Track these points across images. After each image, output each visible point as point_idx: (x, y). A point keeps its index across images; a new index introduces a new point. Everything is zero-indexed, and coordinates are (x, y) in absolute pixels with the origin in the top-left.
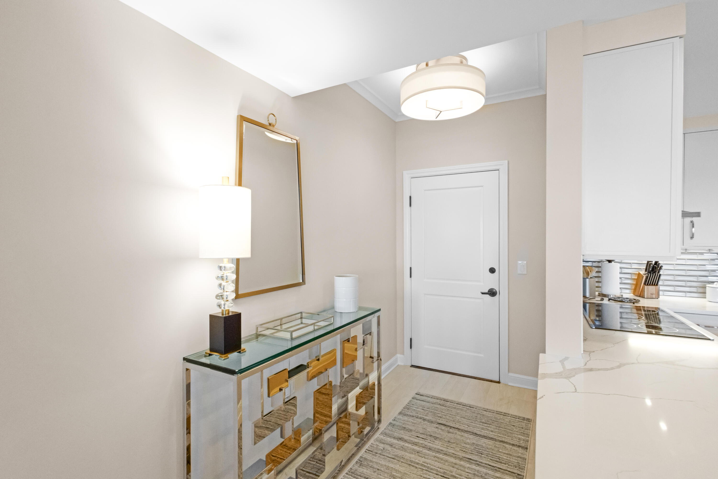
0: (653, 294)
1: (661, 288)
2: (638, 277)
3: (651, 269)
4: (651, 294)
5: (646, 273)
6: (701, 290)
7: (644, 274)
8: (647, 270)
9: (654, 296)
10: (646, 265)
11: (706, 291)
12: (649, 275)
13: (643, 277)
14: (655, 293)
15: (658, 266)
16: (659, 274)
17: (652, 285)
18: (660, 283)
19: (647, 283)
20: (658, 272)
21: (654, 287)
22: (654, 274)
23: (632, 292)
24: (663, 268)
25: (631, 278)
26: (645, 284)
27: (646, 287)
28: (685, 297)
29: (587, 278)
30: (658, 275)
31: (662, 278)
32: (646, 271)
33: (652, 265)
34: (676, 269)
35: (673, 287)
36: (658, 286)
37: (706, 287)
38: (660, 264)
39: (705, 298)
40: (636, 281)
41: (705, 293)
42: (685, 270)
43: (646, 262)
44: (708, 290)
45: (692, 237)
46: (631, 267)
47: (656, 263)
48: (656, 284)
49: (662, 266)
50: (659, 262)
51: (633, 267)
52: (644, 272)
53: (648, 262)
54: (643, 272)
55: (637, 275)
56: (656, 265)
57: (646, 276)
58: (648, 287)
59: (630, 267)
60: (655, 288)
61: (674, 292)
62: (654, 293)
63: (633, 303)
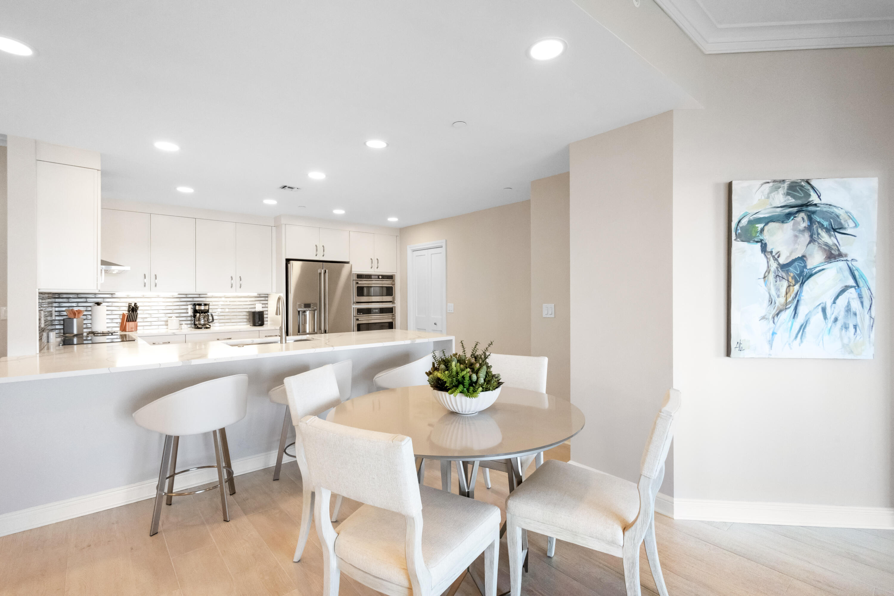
0: (132, 328)
1: (139, 324)
3: (131, 310)
4: (131, 328)
5: (128, 313)
8: (129, 310)
9: (133, 330)
10: (128, 307)
12: (130, 314)
13: (126, 316)
17: (132, 321)
18: (138, 320)
19: (129, 320)
21: (133, 323)
22: (133, 313)
24: (139, 309)
26: (127, 321)
27: (127, 323)
28: (158, 329)
29: (75, 318)
30: (135, 313)
33: (132, 307)
34: (147, 309)
36: (136, 322)
40: (121, 320)
43: (128, 305)
44: (169, 323)
45: (156, 286)
46: (120, 309)
47: (135, 305)
48: (134, 320)
49: (138, 307)
53: (130, 304)
54: (126, 313)
55: (122, 315)
56: (135, 307)
57: (128, 315)
58: (129, 323)
60: (135, 324)
61: (148, 326)
62: (134, 327)
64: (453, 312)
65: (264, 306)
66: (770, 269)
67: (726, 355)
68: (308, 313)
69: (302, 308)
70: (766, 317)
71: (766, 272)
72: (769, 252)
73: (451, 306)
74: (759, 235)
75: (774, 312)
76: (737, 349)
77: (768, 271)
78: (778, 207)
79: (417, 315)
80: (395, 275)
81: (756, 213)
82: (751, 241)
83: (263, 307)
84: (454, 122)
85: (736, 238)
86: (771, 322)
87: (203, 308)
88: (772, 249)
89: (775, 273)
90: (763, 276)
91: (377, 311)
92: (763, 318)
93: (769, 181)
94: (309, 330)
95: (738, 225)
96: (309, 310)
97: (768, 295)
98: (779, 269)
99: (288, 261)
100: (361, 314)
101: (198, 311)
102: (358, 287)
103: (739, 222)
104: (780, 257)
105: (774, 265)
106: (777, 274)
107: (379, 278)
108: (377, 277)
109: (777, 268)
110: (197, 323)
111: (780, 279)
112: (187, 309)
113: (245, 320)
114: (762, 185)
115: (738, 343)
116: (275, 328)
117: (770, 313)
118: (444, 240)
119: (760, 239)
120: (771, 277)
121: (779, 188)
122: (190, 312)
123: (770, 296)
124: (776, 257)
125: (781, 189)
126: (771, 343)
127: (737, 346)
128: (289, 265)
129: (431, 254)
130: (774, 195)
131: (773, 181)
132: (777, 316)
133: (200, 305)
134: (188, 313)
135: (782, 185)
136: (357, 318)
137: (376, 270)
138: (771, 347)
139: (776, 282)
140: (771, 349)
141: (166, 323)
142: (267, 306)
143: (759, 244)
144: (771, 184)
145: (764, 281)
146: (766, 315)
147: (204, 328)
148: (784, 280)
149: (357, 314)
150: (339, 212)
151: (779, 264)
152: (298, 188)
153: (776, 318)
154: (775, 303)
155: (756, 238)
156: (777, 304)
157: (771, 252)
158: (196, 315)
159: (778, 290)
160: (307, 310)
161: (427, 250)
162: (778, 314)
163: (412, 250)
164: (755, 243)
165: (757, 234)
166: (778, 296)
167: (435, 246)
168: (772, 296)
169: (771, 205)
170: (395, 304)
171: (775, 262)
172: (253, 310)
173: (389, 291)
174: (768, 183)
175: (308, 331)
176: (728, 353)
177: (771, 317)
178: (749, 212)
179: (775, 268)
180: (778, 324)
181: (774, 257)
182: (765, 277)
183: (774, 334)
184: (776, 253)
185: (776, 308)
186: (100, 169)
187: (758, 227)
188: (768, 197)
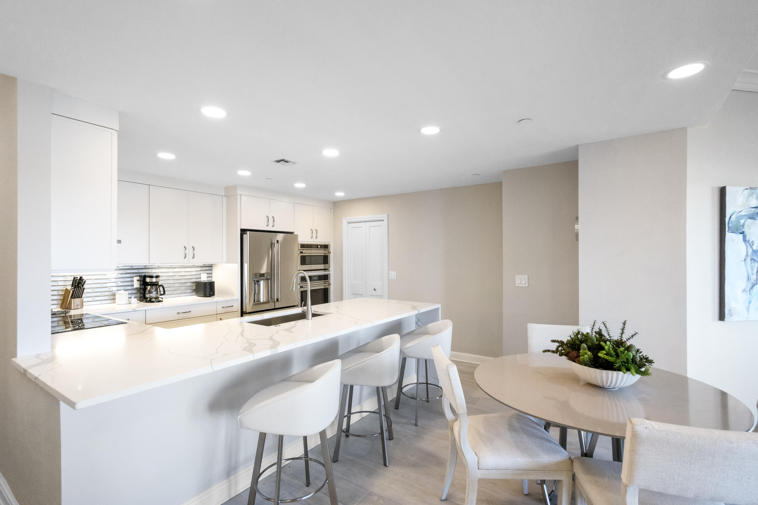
0: (78, 305)
1: (85, 300)
2: (65, 293)
3: (77, 284)
5: (72, 288)
6: (112, 297)
7: (70, 289)
8: (74, 285)
9: (79, 307)
10: (72, 281)
11: (115, 298)
12: (75, 289)
13: (70, 291)
14: (80, 304)
15: (82, 281)
16: (83, 288)
17: (78, 297)
18: (83, 296)
19: (74, 296)
20: (83, 286)
22: (79, 288)
23: (59, 307)
24: (86, 283)
25: (58, 294)
26: (72, 297)
27: (72, 299)
28: (101, 304)
30: (81, 288)
31: (85, 291)
32: (72, 286)
33: (78, 281)
34: (94, 283)
35: (93, 298)
36: (82, 298)
37: (115, 294)
38: (83, 279)
39: (115, 303)
40: (63, 297)
41: (115, 299)
42: (101, 283)
43: (72, 279)
44: (117, 296)
47: (81, 278)
48: (80, 296)
49: (85, 281)
50: (83, 278)
51: (59, 285)
52: (71, 287)
53: (74, 278)
54: (69, 288)
55: (64, 291)
56: (81, 280)
57: (73, 290)
58: (74, 299)
59: (57, 285)
60: (80, 300)
61: (93, 301)
63: (65, 314)
64: (395, 279)
65: (208, 275)
66: (748, 254)
67: (719, 320)
68: (262, 283)
69: (258, 278)
70: (746, 290)
71: (745, 256)
72: (747, 241)
73: (393, 274)
74: (742, 228)
75: (750, 286)
76: (729, 314)
77: (747, 256)
78: (753, 208)
79: (352, 282)
80: (330, 245)
81: (740, 211)
82: (737, 233)
83: (207, 277)
84: (520, 120)
85: (728, 230)
86: (748, 293)
87: (154, 280)
88: (749, 239)
89: (751, 257)
90: (743, 260)
91: (316, 278)
92: (744, 291)
93: (748, 188)
94: (263, 299)
95: (729, 220)
96: (263, 280)
97: (746, 273)
98: (753, 254)
99: (243, 231)
100: (304, 282)
101: (149, 283)
102: (301, 256)
103: (730, 218)
104: (754, 245)
105: (750, 251)
106: (752, 258)
107: (318, 248)
108: (316, 246)
109: (752, 253)
110: (148, 296)
111: (753, 261)
112: (133, 281)
113: (190, 291)
114: (744, 190)
115: (729, 310)
116: (231, 298)
117: (748, 287)
118: (387, 215)
119: (742, 231)
120: (749, 259)
121: (754, 193)
122: (137, 285)
123: (748, 274)
124: (752, 244)
125: (754, 194)
126: (748, 309)
127: (729, 313)
128: (244, 235)
129: (370, 227)
130: (751, 198)
131: (750, 188)
132: (752, 289)
133: (151, 277)
134: (133, 285)
135: (755, 192)
136: (301, 285)
137: (315, 240)
138: (748, 312)
139: (751, 263)
140: (748, 314)
141: (113, 297)
142: (211, 276)
143: (742, 235)
144: (749, 190)
145: (745, 263)
146: (745, 289)
147: (157, 302)
148: (756, 262)
149: (301, 282)
150: (300, 185)
151: (753, 250)
152: (293, 163)
153: (751, 291)
154: (751, 280)
155: (740, 230)
156: (752, 280)
157: (749, 241)
158: (147, 288)
159: (752, 269)
160: (261, 280)
161: (365, 223)
162: (752, 288)
163: (347, 222)
164: (740, 234)
165: (740, 227)
166: (753, 274)
167: (379, 220)
168: (749, 274)
169: (749, 206)
170: (329, 271)
171: (751, 249)
172: (197, 280)
173: (325, 260)
174: (747, 189)
175: (262, 301)
176: (722, 317)
177: (748, 290)
178: (736, 211)
179: (751, 253)
180: (752, 295)
181: (750, 244)
182: (745, 260)
183: (750, 302)
184: (751, 242)
185: (751, 283)
186: (118, 129)
187: (741, 222)
188: (747, 200)
